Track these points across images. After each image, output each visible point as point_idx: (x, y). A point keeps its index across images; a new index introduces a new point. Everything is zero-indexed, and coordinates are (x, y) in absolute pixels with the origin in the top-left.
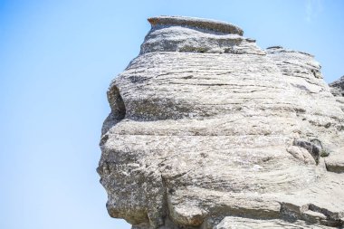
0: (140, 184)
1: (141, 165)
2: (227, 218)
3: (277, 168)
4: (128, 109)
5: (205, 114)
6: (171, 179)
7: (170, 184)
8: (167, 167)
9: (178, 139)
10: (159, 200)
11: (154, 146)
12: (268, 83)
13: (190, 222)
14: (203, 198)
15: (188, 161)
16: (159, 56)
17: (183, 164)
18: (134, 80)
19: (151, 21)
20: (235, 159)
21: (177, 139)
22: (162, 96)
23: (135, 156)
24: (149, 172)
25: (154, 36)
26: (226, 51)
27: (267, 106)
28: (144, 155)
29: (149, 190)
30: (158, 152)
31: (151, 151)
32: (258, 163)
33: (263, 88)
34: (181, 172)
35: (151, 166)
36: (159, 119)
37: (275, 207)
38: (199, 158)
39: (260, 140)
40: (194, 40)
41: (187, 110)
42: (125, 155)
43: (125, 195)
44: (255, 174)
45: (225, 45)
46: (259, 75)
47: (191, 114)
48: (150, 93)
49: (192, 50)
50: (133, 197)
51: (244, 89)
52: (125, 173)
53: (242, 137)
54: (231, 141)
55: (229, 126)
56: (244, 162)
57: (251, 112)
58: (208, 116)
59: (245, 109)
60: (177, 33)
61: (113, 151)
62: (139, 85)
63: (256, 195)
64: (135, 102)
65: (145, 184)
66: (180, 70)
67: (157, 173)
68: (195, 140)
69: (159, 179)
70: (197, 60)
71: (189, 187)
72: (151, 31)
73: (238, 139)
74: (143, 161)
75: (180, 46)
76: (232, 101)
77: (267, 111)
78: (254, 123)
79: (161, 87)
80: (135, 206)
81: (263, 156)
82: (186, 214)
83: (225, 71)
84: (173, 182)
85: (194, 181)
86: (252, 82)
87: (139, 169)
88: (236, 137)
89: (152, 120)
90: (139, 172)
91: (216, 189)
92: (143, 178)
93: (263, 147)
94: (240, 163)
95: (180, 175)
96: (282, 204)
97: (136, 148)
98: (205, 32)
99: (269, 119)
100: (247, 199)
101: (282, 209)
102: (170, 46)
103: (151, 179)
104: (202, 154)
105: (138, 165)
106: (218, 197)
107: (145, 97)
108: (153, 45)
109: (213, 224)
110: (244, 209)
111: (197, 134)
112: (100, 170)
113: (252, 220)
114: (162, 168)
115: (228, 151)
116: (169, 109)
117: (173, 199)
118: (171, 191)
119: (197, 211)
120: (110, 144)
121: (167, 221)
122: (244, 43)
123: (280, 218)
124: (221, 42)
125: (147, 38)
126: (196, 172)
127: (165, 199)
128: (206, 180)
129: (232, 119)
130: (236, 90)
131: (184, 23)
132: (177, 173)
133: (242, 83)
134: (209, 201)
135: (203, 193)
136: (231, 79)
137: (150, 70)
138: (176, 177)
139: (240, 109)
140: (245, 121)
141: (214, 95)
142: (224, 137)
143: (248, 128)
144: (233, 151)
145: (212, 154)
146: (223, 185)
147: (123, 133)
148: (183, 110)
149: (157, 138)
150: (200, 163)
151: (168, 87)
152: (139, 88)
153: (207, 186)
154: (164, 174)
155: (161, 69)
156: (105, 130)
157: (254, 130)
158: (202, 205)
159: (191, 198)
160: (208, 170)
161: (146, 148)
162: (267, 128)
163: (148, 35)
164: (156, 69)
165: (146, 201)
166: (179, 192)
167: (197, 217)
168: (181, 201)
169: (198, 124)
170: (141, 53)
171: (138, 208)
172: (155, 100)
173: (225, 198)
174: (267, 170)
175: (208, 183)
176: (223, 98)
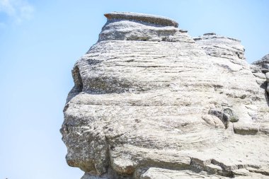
0: (89, 142)
1: (91, 128)
2: (151, 169)
3: (193, 131)
4: (84, 84)
5: (141, 90)
6: (112, 138)
7: (112, 142)
8: (110, 130)
9: (120, 108)
10: (103, 154)
11: (101, 113)
12: (194, 65)
13: (125, 171)
14: (135, 153)
15: (126, 125)
16: (111, 44)
17: (122, 127)
18: (91, 62)
19: (107, 16)
20: (161, 124)
21: (118, 108)
22: (109, 76)
23: (86, 120)
24: (96, 133)
25: (108, 28)
26: (164, 40)
27: (190, 83)
28: (93, 120)
29: (96, 146)
30: (103, 118)
31: (99, 117)
32: (178, 127)
33: (190, 69)
34: (120, 133)
35: (97, 128)
36: (107, 92)
37: (186, 161)
38: (134, 123)
39: (182, 109)
40: (139, 31)
41: (128, 86)
42: (79, 119)
43: (79, 150)
44: (175, 136)
45: (162, 35)
46: (188, 58)
47: (130, 89)
48: (101, 73)
49: (137, 39)
50: (84, 151)
51: (174, 70)
52: (79, 133)
53: (167, 107)
54: (159, 110)
55: (158, 99)
56: (167, 126)
57: (177, 88)
58: (144, 90)
59: (172, 86)
60: (126, 26)
61: (71, 117)
62: (93, 66)
63: (174, 151)
64: (90, 79)
65: (93, 142)
66: (125, 55)
67: (102, 134)
68: (132, 109)
69: (103, 138)
70: (140, 47)
71: (125, 145)
72: (106, 24)
73: (165, 108)
74: (92, 124)
75: (127, 36)
76: (163, 79)
77: (190, 87)
78: (178, 96)
79: (109, 68)
80: (86, 158)
81: (182, 122)
82: (121, 165)
83: (161, 56)
84: (114, 141)
85: (129, 140)
86: (182, 64)
87: (89, 131)
88: (163, 107)
89: (102, 93)
90: (88, 133)
91: (145, 146)
92: (92, 138)
93: (183, 115)
94: (164, 127)
95: (119, 136)
96: (192, 159)
97: (87, 115)
98: (147, 25)
99: (190, 93)
100: (167, 155)
101: (191, 162)
102: (119, 36)
103: (97, 139)
104: (137, 120)
105: (88, 128)
106: (146, 153)
107: (97, 76)
108: (107, 35)
109: (141, 173)
110: (164, 162)
111: (134, 105)
112: (62, 130)
113: (170, 171)
114: (106, 130)
115: (156, 118)
116: (114, 85)
117: (113, 154)
118: (112, 147)
119: (130, 163)
120: (69, 111)
121: (109, 170)
122: (178, 34)
123: (189, 169)
124: (159, 33)
125: (103, 29)
126: (131, 134)
127: (108, 154)
128: (138, 139)
129: (161, 93)
130: (167, 71)
131: (131, 18)
132: (116, 134)
133: (173, 65)
134: (139, 155)
135: (135, 150)
136: (164, 62)
137: (103, 54)
138: (116, 137)
139: (168, 86)
140: (171, 94)
141: (149, 74)
142: (154, 107)
143: (173, 100)
144: (160, 118)
145: (143, 120)
146: (149, 144)
147: (79, 103)
148: (125, 86)
149: (104, 107)
150: (134, 127)
151: (114, 68)
152: (93, 69)
153: (138, 144)
154: (107, 135)
155: (110, 54)
156: (69, 100)
157: (178, 102)
158: (133, 158)
159: (126, 153)
160: (140, 133)
161: (95, 115)
162: (188, 100)
163: (104, 26)
164: (107, 54)
165: (94, 155)
166: (118, 148)
167: (129, 167)
168: (119, 156)
169: (135, 97)
170: (99, 41)
171: (87, 160)
172: (104, 78)
173: (151, 153)
174: (184, 133)
175: (139, 142)
176: (155, 77)
